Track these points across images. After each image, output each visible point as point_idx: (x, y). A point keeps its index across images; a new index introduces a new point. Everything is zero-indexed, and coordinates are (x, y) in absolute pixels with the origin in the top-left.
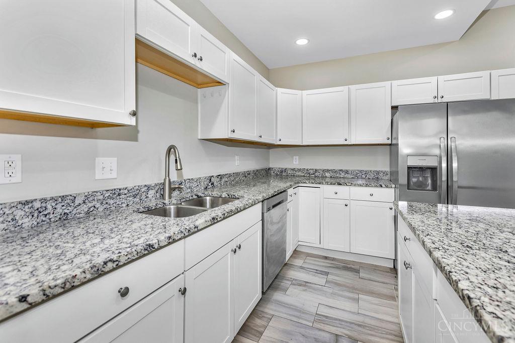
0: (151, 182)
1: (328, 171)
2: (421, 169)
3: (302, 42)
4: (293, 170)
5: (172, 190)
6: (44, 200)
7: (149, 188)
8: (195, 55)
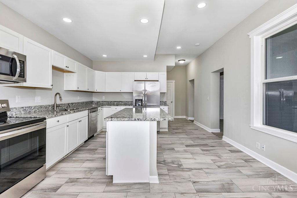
0: (50, 104)
1: (116, 102)
2: (139, 100)
3: (105, 56)
4: (103, 101)
5: (57, 107)
6: (26, 107)
7: (49, 106)
8: (67, 67)
